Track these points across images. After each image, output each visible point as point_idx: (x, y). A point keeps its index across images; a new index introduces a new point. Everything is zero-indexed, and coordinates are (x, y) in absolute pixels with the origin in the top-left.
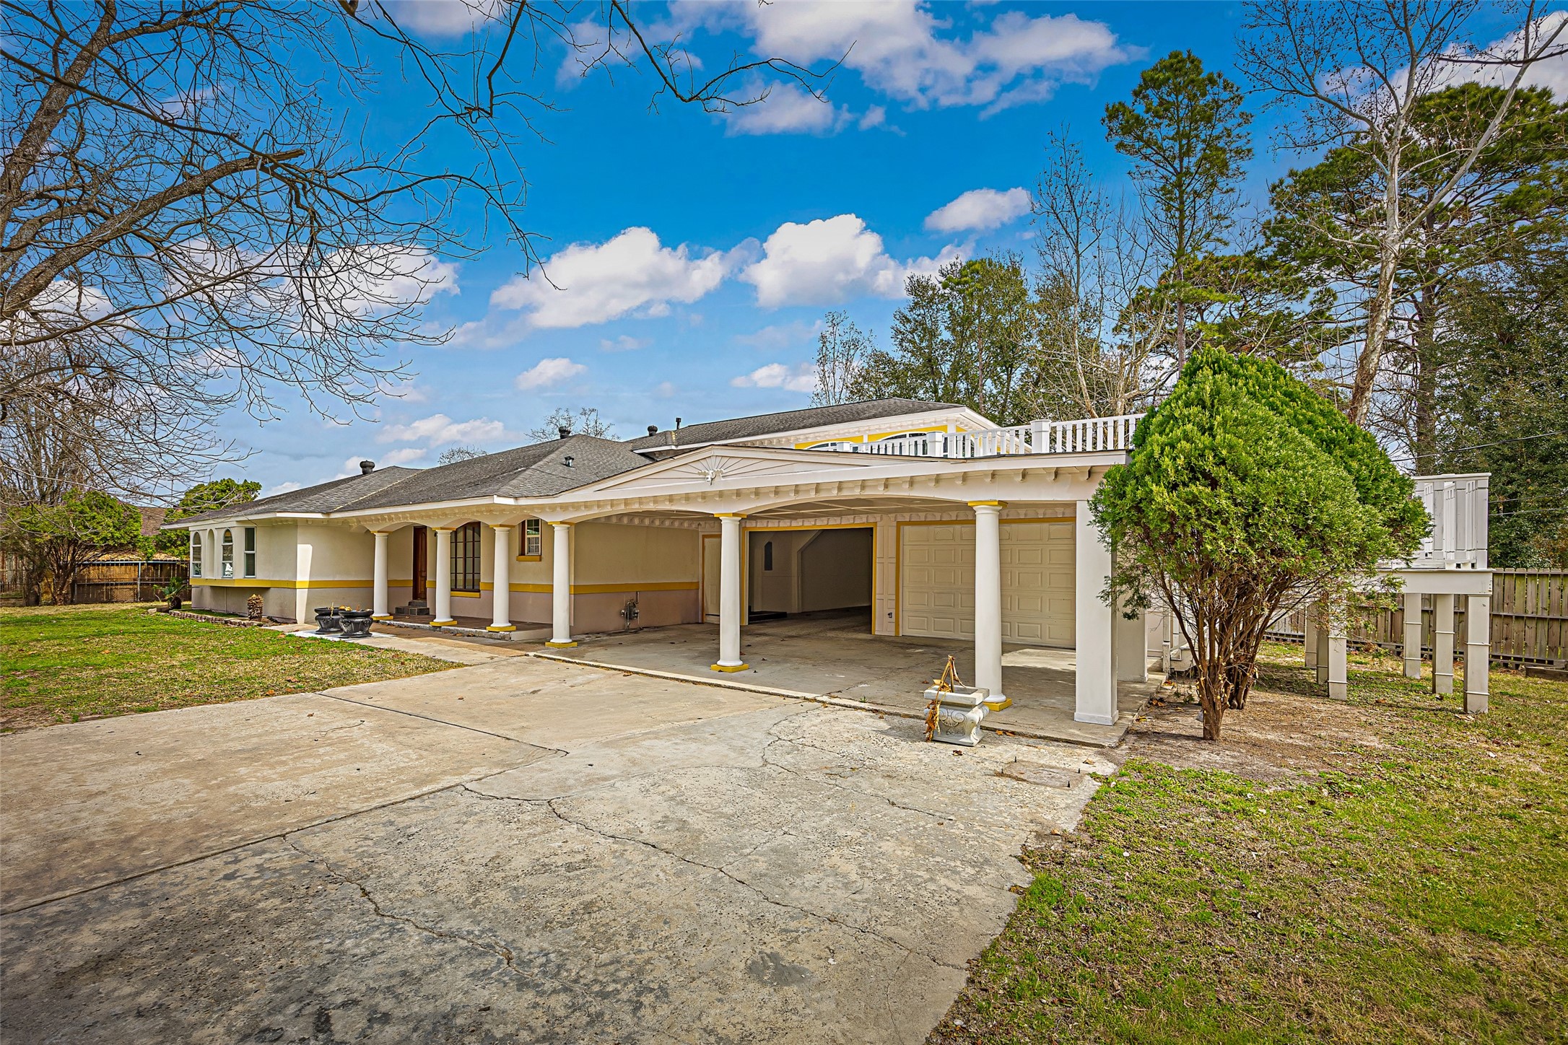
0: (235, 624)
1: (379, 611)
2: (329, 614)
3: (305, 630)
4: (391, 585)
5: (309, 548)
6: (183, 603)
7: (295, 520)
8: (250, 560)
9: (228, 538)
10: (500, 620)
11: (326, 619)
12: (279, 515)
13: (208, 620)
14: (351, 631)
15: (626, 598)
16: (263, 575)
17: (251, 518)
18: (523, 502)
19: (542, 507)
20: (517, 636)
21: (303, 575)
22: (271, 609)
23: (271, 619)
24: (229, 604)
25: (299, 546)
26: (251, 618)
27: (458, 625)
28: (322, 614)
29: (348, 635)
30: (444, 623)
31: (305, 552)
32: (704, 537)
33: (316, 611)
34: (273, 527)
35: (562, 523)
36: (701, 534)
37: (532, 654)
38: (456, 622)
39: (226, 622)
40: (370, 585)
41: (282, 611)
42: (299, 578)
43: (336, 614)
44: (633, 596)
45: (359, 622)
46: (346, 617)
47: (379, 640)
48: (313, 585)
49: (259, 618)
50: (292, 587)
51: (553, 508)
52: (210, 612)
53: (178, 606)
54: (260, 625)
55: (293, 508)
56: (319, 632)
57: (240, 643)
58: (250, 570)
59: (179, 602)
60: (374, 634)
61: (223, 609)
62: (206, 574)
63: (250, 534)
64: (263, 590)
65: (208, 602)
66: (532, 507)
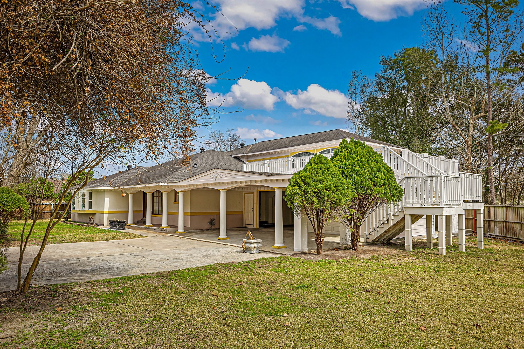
0: (85, 226)
1: (130, 222)
2: (113, 222)
3: (106, 227)
4: (134, 212)
5: (108, 199)
6: (69, 219)
7: (104, 189)
8: (90, 203)
9: (84, 195)
10: (164, 225)
11: (112, 223)
12: (99, 188)
13: (77, 225)
14: (119, 228)
15: (211, 217)
16: (94, 209)
17: (91, 189)
18: (169, 184)
19: (175, 186)
20: (169, 230)
21: (106, 209)
22: (96, 221)
23: (96, 224)
24: (84, 219)
25: (105, 199)
26: (90, 224)
27: (154, 226)
28: (111, 222)
29: (119, 229)
30: (149, 226)
31: (107, 200)
32: (245, 193)
33: (109, 221)
34: (98, 192)
35: (181, 191)
36: (243, 193)
37: (169, 235)
38: (153, 226)
39: (83, 225)
40: (127, 212)
41: (100, 222)
42: (105, 210)
43: (115, 222)
44: (213, 217)
45: (122, 225)
46: (118, 223)
47: (127, 230)
48: (110, 213)
49: (92, 224)
50: (103, 213)
51: (178, 186)
52: (77, 222)
53: (67, 220)
54: (93, 226)
55: (103, 186)
56: (110, 228)
57: (87, 230)
58: (90, 207)
59: (68, 219)
60: (126, 229)
61: (81, 221)
62: (77, 209)
63: (90, 194)
64: (94, 214)
65: (77, 218)
66: (173, 186)
